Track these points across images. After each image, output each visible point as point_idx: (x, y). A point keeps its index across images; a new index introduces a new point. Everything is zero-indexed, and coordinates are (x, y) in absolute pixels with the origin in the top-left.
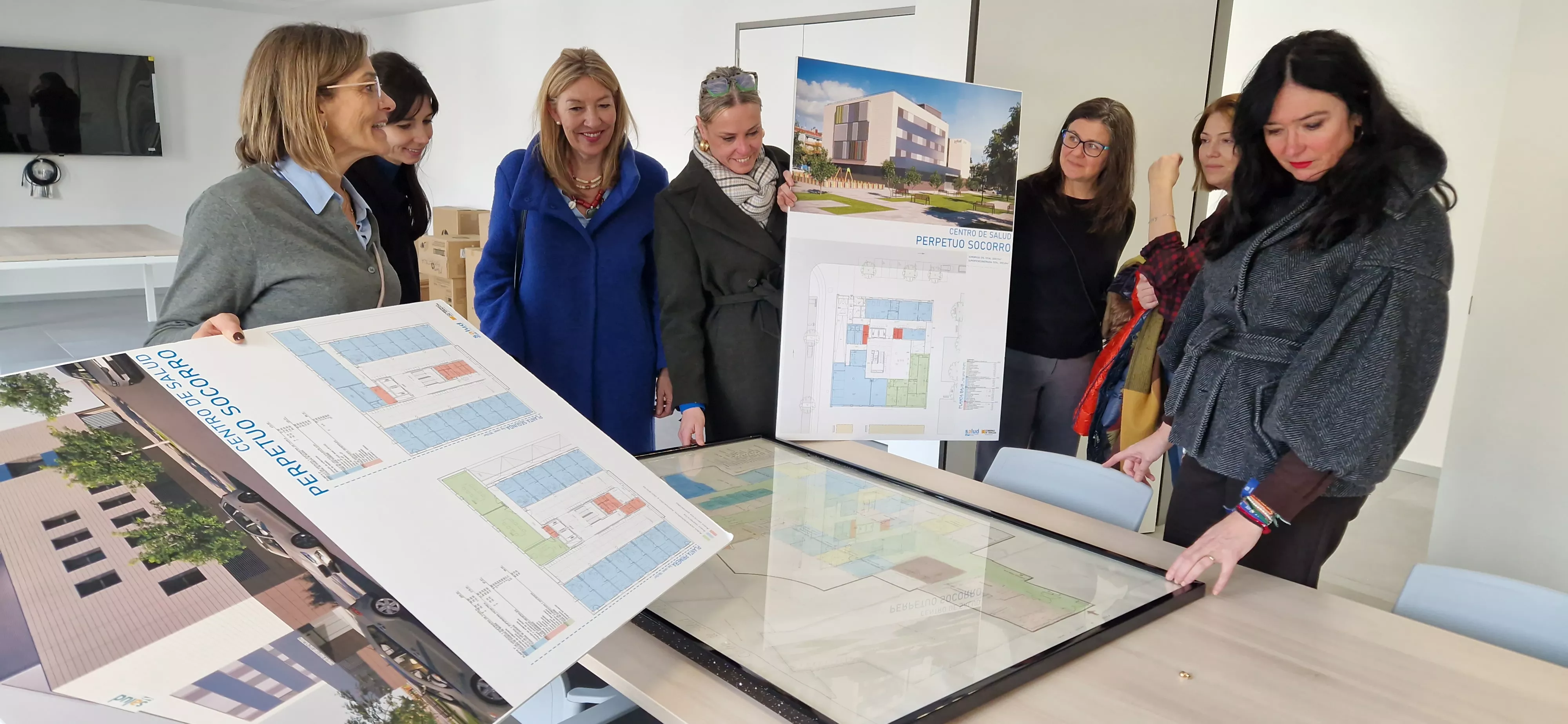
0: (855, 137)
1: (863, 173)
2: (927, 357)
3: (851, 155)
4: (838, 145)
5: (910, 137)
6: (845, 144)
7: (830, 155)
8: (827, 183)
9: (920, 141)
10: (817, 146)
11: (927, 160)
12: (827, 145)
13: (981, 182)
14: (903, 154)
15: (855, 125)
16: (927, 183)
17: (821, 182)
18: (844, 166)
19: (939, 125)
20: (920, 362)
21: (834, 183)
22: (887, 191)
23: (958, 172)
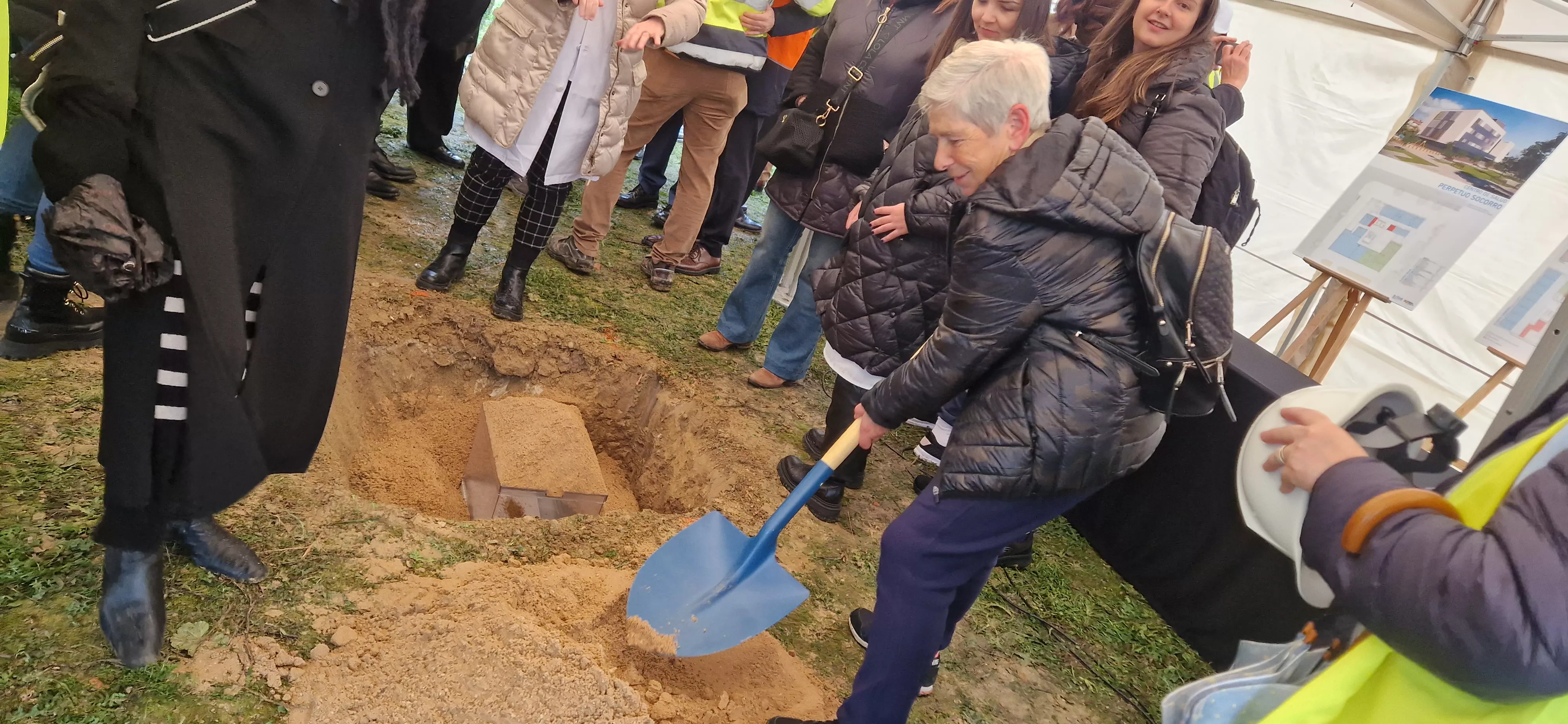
0: (1440, 127)
1: (1432, 145)
2: (1400, 246)
3: (1431, 136)
4: (1428, 129)
5: (1475, 133)
6: (1432, 131)
7: (1420, 133)
8: (1408, 145)
9: (1480, 136)
10: (1415, 127)
11: (1478, 147)
12: (1422, 128)
13: (1506, 166)
14: (1464, 141)
15: (1445, 122)
16: (1468, 159)
17: (1405, 144)
18: (1424, 139)
19: (1498, 130)
20: (1393, 247)
21: (1412, 145)
22: (1440, 156)
23: (1494, 157)
